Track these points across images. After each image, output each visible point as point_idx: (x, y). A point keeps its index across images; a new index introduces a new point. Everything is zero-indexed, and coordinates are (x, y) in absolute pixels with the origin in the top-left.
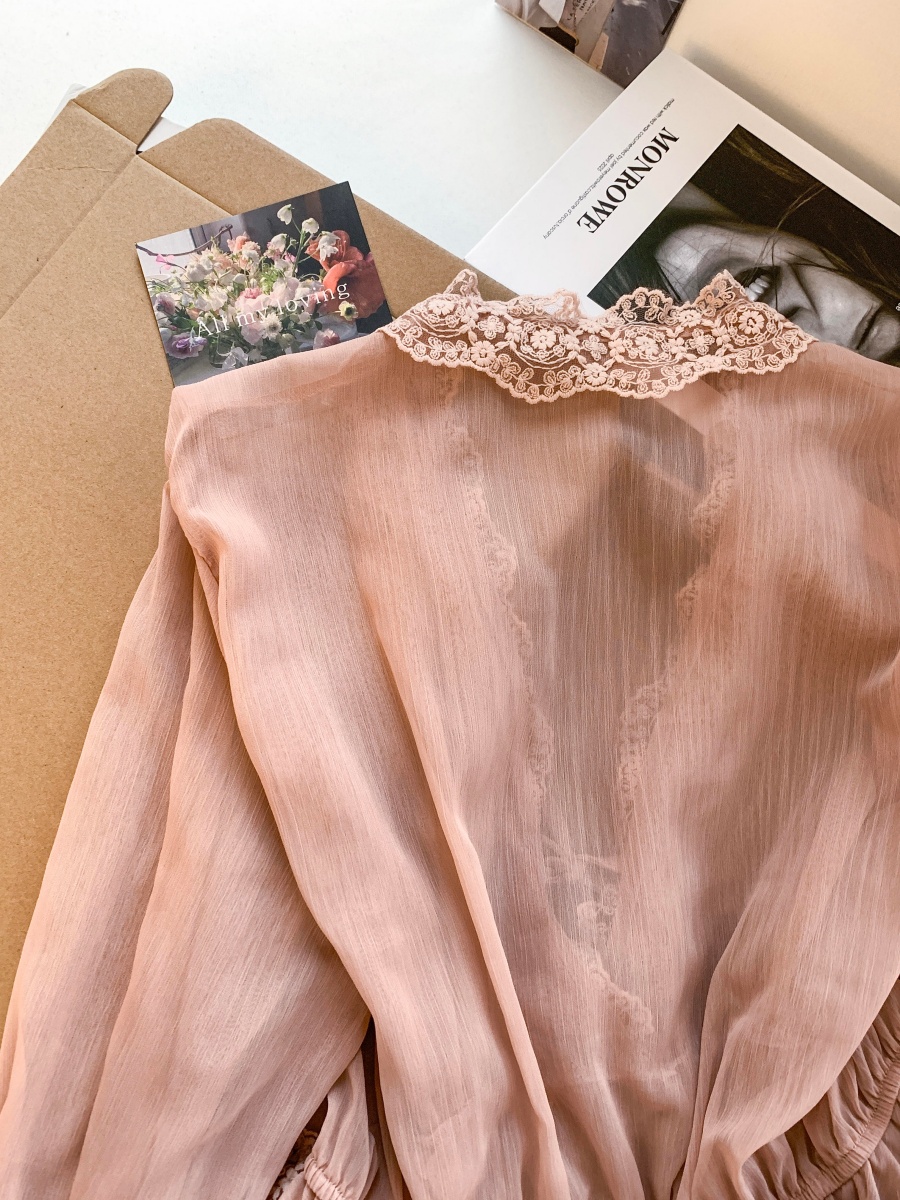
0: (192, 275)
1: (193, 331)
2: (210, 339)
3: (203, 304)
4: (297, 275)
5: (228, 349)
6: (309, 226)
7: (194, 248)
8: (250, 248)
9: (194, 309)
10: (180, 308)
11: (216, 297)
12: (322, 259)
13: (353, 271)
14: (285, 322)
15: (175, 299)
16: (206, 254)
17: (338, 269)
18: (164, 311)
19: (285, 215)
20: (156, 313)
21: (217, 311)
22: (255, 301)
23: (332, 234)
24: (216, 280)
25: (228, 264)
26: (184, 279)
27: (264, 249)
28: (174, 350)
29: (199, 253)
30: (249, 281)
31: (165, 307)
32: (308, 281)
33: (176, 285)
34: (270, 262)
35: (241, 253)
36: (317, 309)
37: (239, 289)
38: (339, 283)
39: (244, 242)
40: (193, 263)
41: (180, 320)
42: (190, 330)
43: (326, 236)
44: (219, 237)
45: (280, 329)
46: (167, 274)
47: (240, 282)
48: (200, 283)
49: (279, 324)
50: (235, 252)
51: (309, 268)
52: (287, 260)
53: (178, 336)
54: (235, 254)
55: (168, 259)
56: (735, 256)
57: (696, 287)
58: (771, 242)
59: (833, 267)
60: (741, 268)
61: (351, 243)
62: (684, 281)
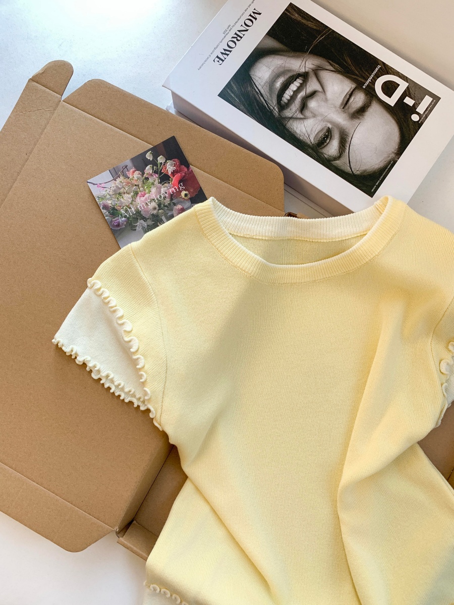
0: (114, 191)
1: (120, 216)
2: (128, 218)
3: (122, 203)
4: (160, 183)
5: (137, 222)
6: (161, 159)
7: (112, 179)
8: (137, 174)
9: (118, 206)
10: (112, 206)
11: (127, 198)
12: (170, 173)
13: (184, 176)
14: (159, 205)
15: (109, 203)
16: (118, 180)
17: (178, 176)
18: (106, 209)
20: (102, 211)
21: (129, 205)
22: (145, 197)
23: (172, 161)
24: (125, 191)
25: (129, 183)
26: (111, 193)
27: (143, 174)
28: (114, 226)
29: (115, 180)
30: (139, 189)
31: (105, 207)
32: (165, 184)
33: (108, 196)
34: (147, 179)
35: (133, 177)
36: (172, 196)
37: (136, 194)
38: (179, 183)
39: (134, 172)
40: (113, 185)
41: (114, 212)
42: (118, 216)
43: (169, 163)
44: (123, 171)
45: (158, 208)
46: (104, 192)
47: (136, 190)
48: (118, 194)
49: (157, 206)
51: (165, 179)
52: (154, 176)
53: (114, 220)
54: (131, 178)
55: (102, 185)
56: (287, 69)
57: (268, 86)
58: (305, 60)
59: (333, 69)
60: (290, 74)
61: (181, 163)
62: (262, 84)
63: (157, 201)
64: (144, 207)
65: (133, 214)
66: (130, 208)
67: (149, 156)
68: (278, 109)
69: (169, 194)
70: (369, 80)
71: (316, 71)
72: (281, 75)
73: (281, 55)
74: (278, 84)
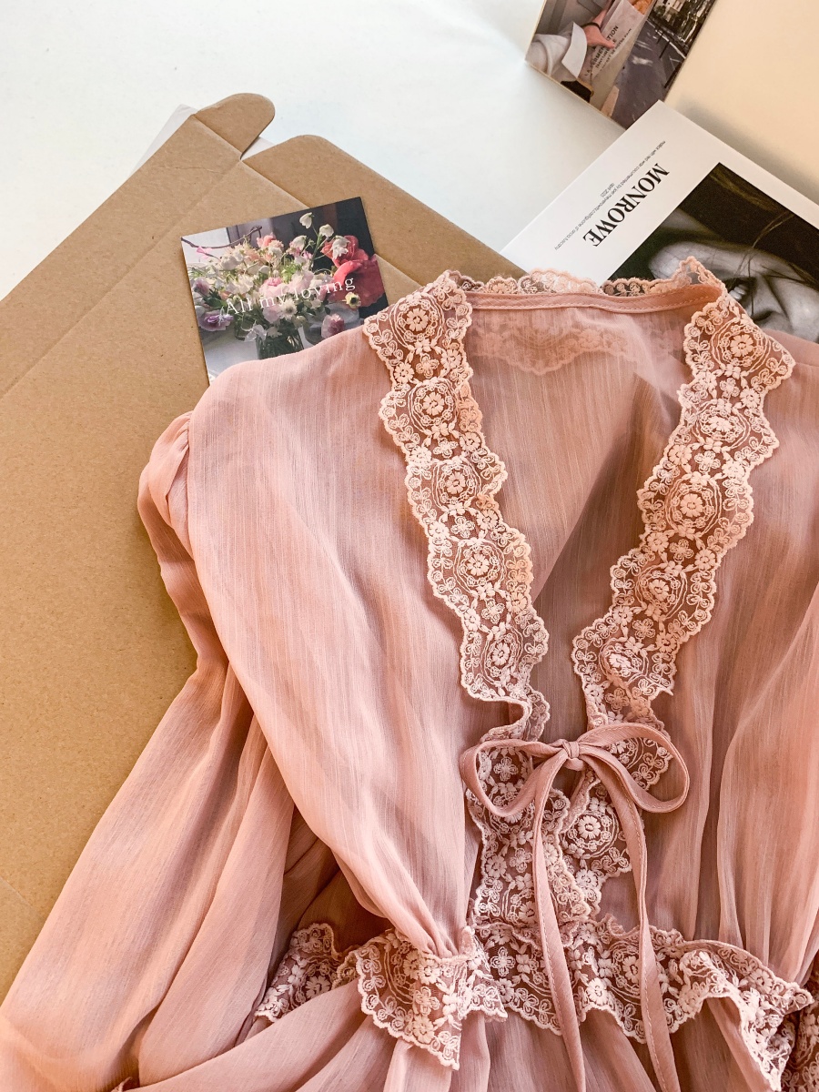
0: (226, 265)
1: (222, 309)
2: (236, 317)
3: (232, 288)
4: (313, 269)
5: (250, 327)
6: (325, 231)
7: (228, 243)
8: (275, 246)
9: (225, 292)
10: (214, 290)
11: (244, 283)
12: (334, 258)
13: (360, 268)
14: (300, 307)
15: (210, 283)
16: (238, 248)
17: (348, 266)
18: (200, 292)
19: (306, 221)
20: (193, 293)
21: (244, 294)
22: (276, 288)
23: (344, 238)
24: (245, 269)
25: (256, 257)
26: (218, 267)
27: (286, 247)
28: (206, 323)
29: (233, 247)
30: (272, 271)
31: (200, 289)
32: (321, 274)
33: (212, 272)
34: (291, 257)
35: (267, 249)
36: (327, 297)
37: (264, 278)
38: (346, 278)
39: (270, 240)
40: (228, 255)
41: (213, 300)
42: (220, 309)
43: (339, 239)
44: (251, 235)
45: (295, 311)
46: (204, 262)
47: (265, 272)
48: (231, 271)
49: (295, 308)
51: (323, 264)
52: (305, 257)
53: (210, 313)
54: (262, 249)
55: (207, 251)
56: (717, 268)
58: (748, 257)
59: (801, 279)
61: (360, 246)
63: (297, 299)
64: (270, 303)
65: (247, 311)
66: (245, 300)
69: (324, 291)
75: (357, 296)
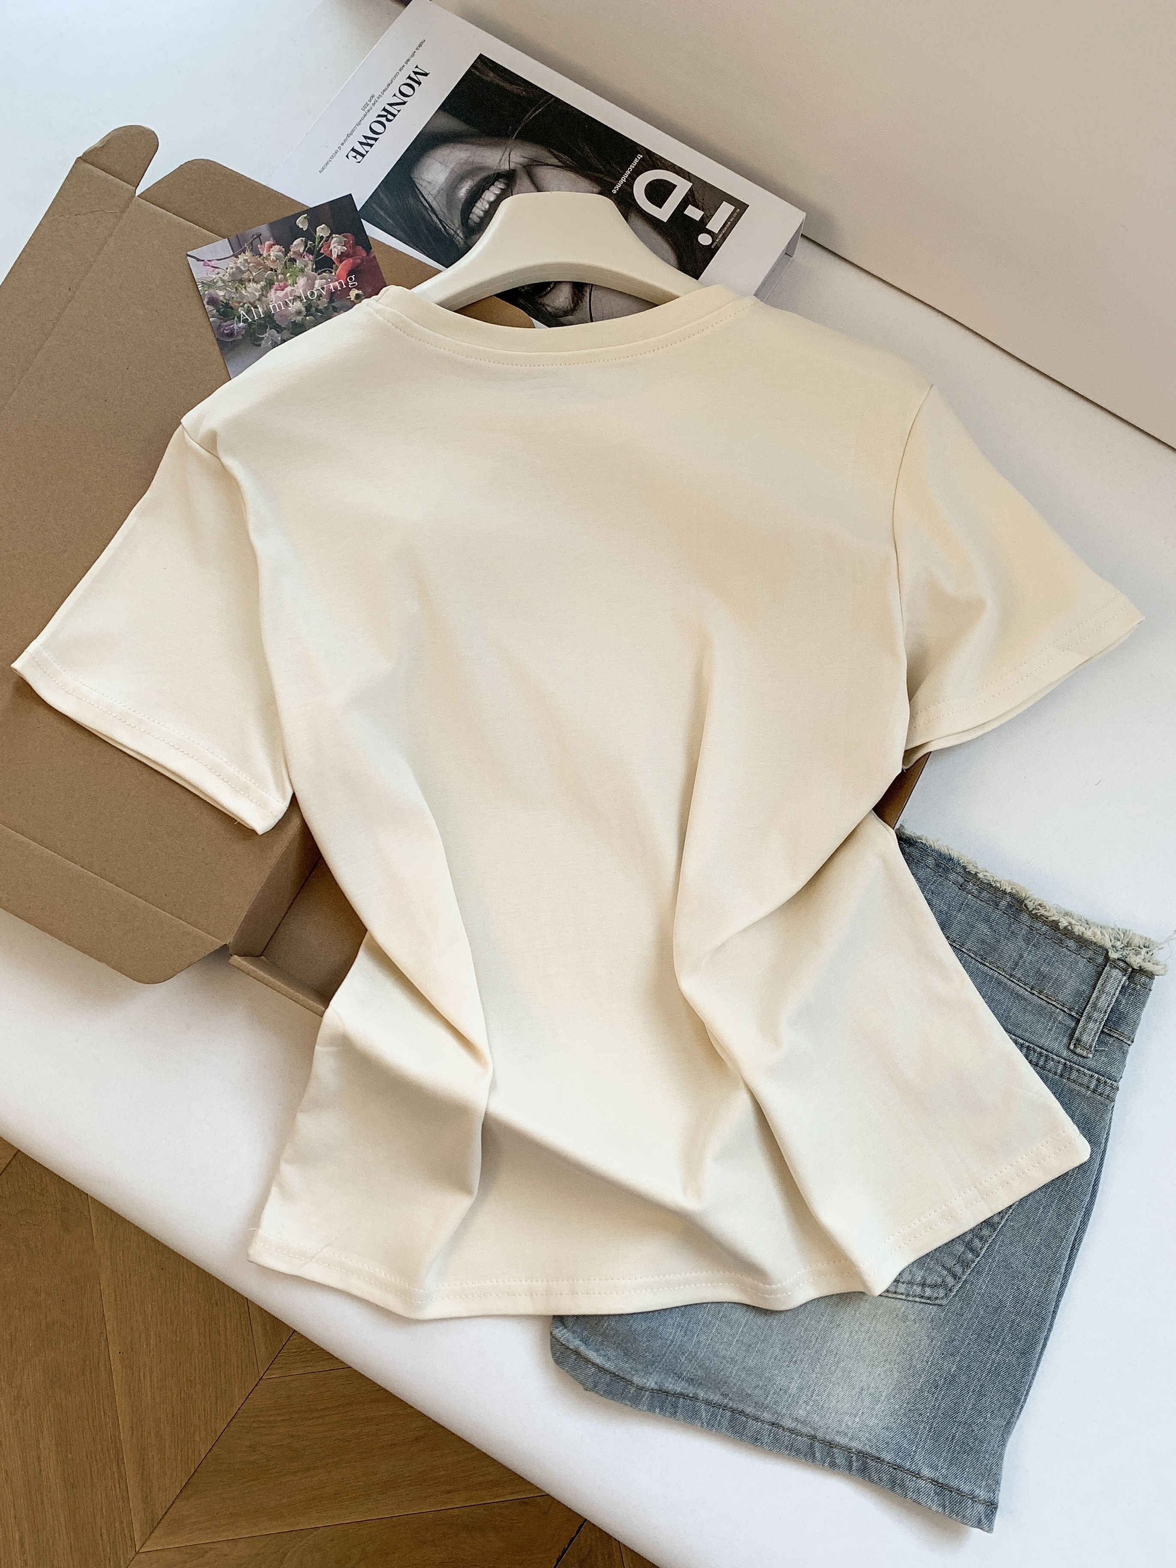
0: (232, 275)
1: (236, 319)
2: (250, 324)
3: (242, 297)
4: (316, 270)
6: (322, 231)
7: (232, 254)
8: (276, 251)
9: (236, 302)
10: (225, 301)
11: (253, 290)
12: (334, 256)
14: (308, 308)
16: (242, 257)
17: (348, 263)
18: (213, 305)
19: (303, 223)
20: (206, 306)
21: (254, 302)
22: (286, 291)
23: (341, 236)
24: (251, 277)
25: (260, 264)
26: (225, 278)
27: (287, 251)
28: (223, 334)
29: (237, 257)
30: (277, 277)
31: (213, 301)
32: (324, 274)
33: (220, 284)
34: (293, 260)
35: (269, 255)
37: (270, 284)
38: (348, 275)
39: (271, 246)
40: (233, 265)
41: (226, 311)
42: (234, 319)
43: (336, 238)
44: (252, 243)
45: (305, 313)
46: (213, 275)
47: (270, 278)
48: (238, 282)
49: (303, 309)
50: (265, 254)
51: (324, 264)
52: (306, 259)
53: (225, 324)
54: (265, 256)
55: (213, 263)
56: (477, 165)
57: (445, 196)
58: (508, 150)
59: (560, 164)
60: (484, 174)
61: (357, 243)
62: (434, 192)
63: (305, 301)
64: (280, 307)
65: (260, 318)
66: (256, 307)
67: (302, 223)
68: (464, 233)
69: (329, 290)
70: (623, 180)
71: (529, 168)
72: (467, 177)
73: (467, 143)
74: (463, 192)
75: (360, 292)
